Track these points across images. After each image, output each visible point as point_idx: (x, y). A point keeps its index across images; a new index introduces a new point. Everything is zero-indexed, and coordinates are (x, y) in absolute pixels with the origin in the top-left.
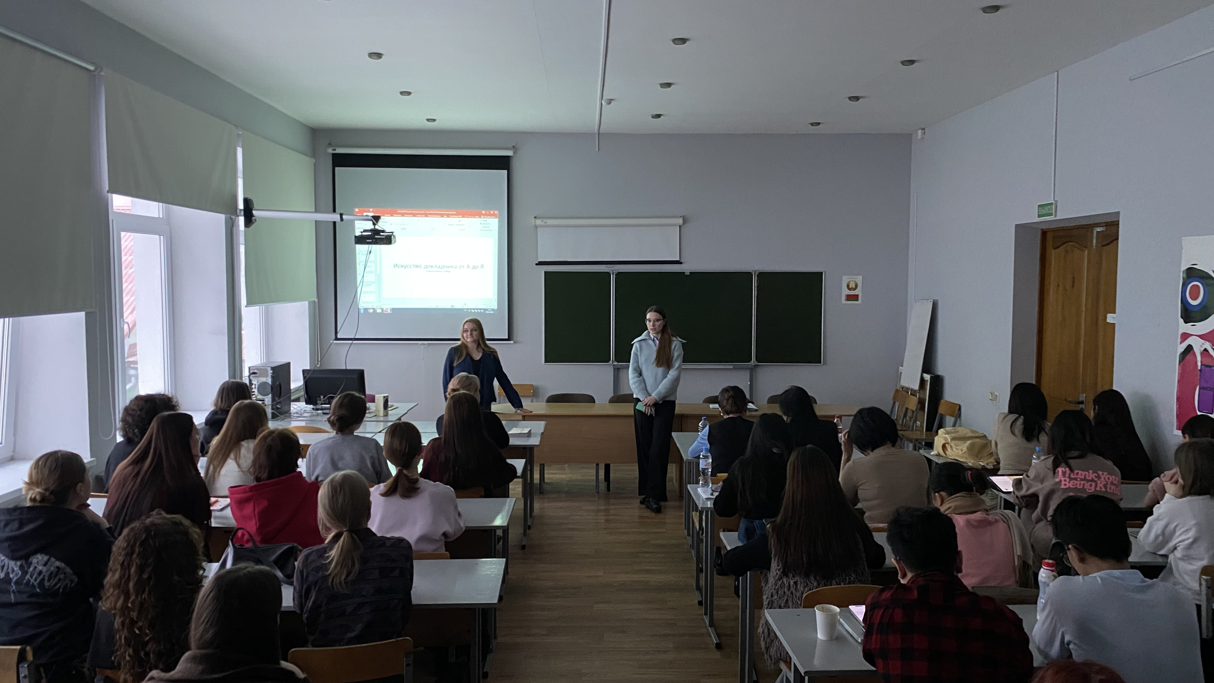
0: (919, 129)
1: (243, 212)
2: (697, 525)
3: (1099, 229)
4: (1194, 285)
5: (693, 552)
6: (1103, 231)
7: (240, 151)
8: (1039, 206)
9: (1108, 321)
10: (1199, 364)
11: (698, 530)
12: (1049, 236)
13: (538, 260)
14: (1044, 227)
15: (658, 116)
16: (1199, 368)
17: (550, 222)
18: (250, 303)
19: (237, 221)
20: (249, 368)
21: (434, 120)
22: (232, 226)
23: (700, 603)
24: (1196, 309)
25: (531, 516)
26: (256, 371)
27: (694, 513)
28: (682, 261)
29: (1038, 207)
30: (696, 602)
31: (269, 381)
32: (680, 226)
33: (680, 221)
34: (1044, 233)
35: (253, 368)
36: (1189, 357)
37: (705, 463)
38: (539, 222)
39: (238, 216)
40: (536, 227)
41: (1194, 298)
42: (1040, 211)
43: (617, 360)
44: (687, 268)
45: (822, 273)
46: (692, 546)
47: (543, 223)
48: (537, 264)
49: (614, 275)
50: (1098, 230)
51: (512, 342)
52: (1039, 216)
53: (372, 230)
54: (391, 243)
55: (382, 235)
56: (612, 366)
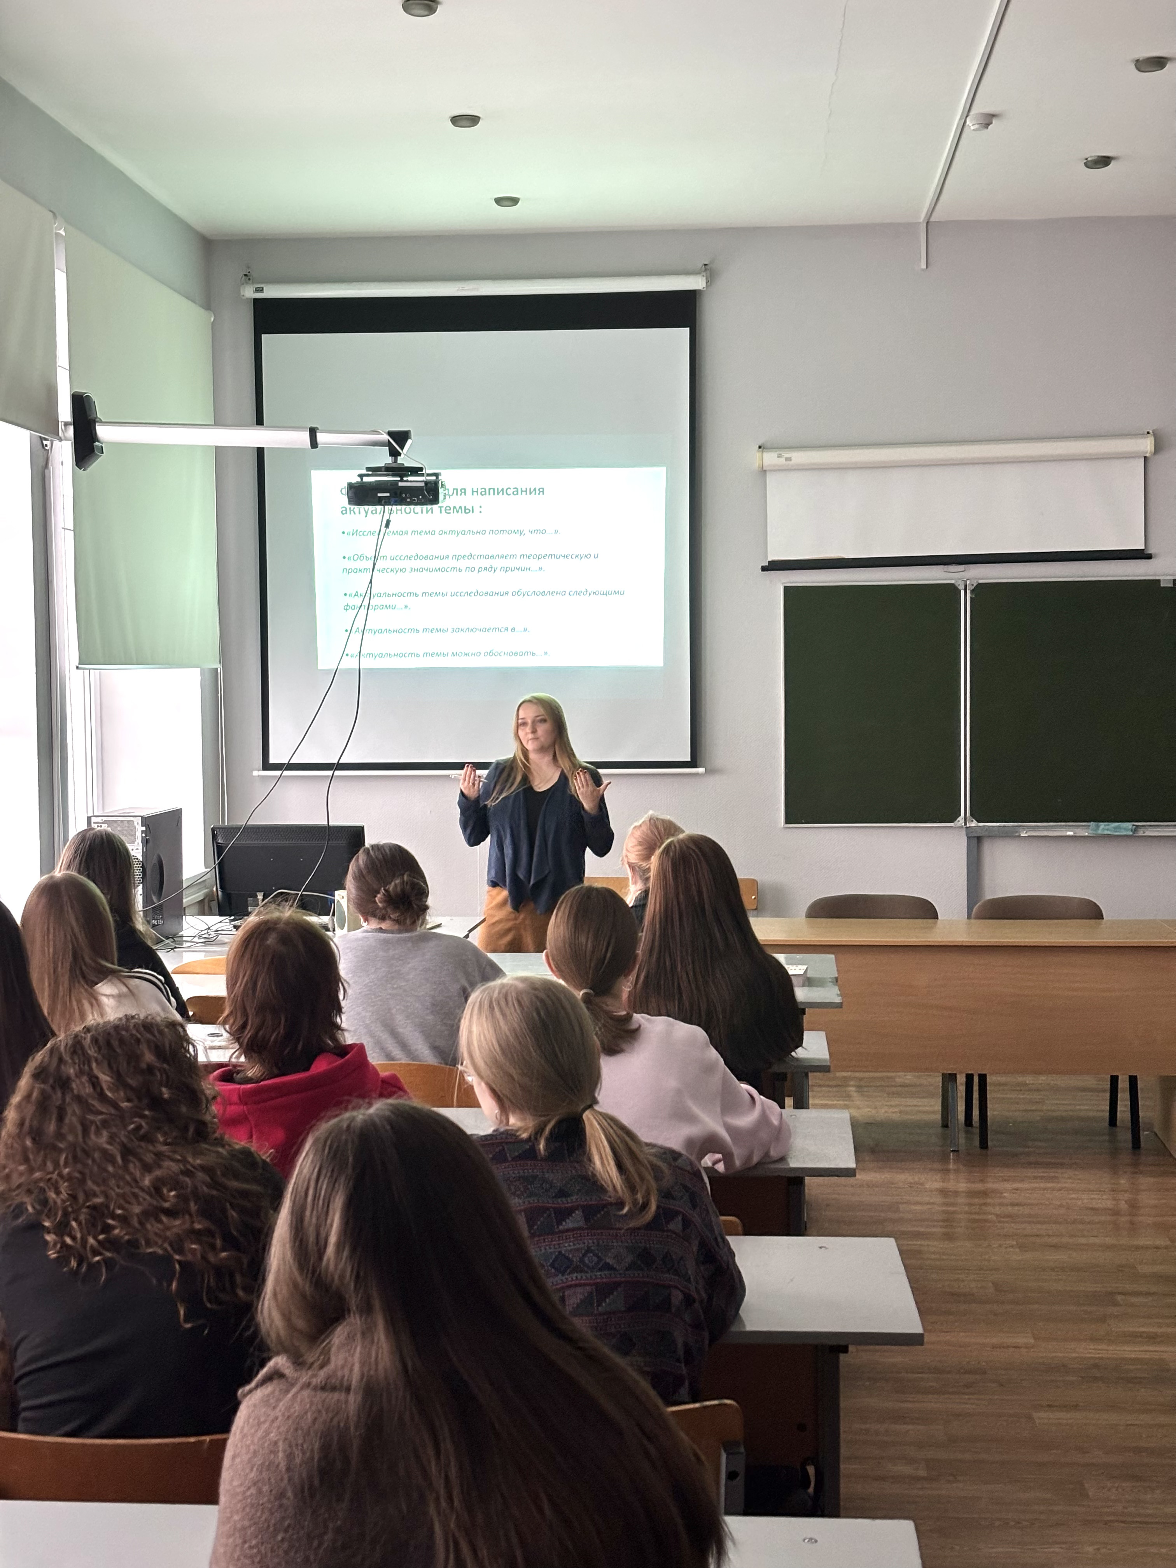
1: (70, 430)
13: (766, 557)
15: (1104, 161)
17: (799, 457)
18: (86, 661)
19: (57, 451)
21: (514, 201)
22: (47, 465)
28: (1151, 551)
32: (1145, 458)
33: (1147, 445)
38: (770, 458)
39: (61, 440)
40: (763, 472)
43: (978, 813)
44: (1164, 569)
47: (782, 461)
48: (764, 569)
49: (968, 592)
51: (701, 770)
53: (388, 469)
54: (435, 500)
55: (413, 480)
56: (964, 832)
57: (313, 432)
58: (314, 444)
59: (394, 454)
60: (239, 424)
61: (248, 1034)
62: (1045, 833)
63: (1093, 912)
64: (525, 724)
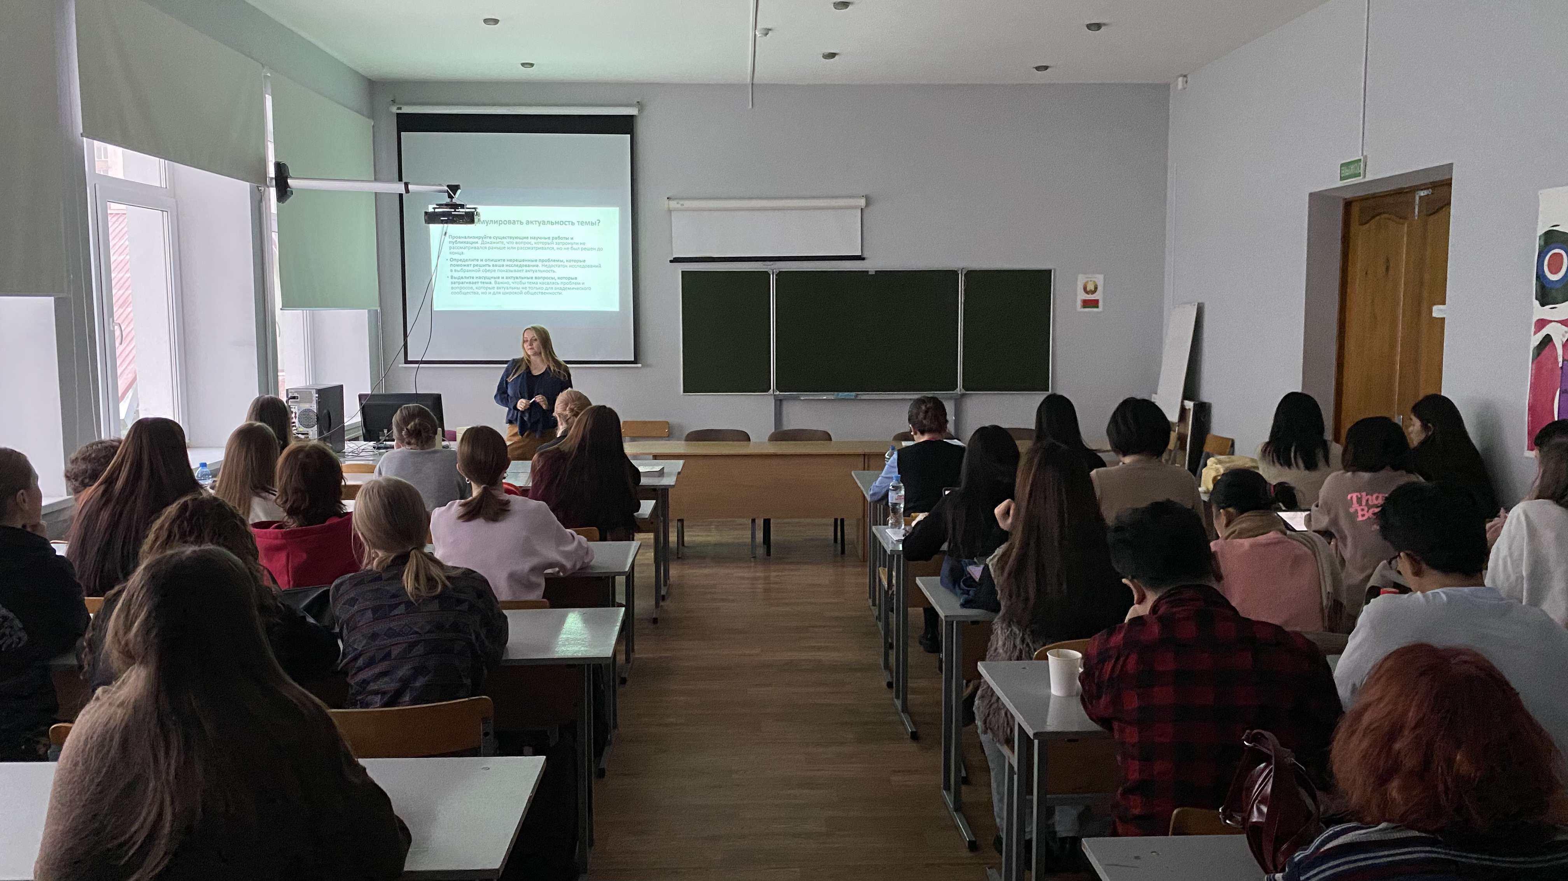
0: (1181, 76)
1: (274, 182)
2: (885, 583)
3: (1422, 193)
4: (1555, 254)
5: (880, 625)
6: (1428, 195)
7: (269, 99)
8: (1342, 165)
9: (1434, 315)
10: (1560, 359)
11: (886, 588)
12: (1355, 210)
13: (673, 255)
14: (1348, 195)
15: (832, 55)
16: (1560, 365)
17: (688, 204)
18: (285, 306)
19: (267, 193)
20: (287, 390)
21: (532, 65)
22: (261, 201)
23: (890, 685)
24: (1558, 286)
25: (665, 584)
26: (296, 395)
27: (881, 569)
28: (864, 256)
29: (1341, 167)
30: (885, 684)
31: (314, 407)
32: (861, 209)
33: (862, 202)
34: (1348, 204)
35: (293, 391)
36: (1547, 351)
37: (897, 497)
38: (673, 204)
39: (268, 187)
40: (670, 211)
41: (1554, 271)
42: (1343, 172)
43: (779, 388)
44: (870, 265)
45: (1050, 271)
46: (878, 618)
47: (679, 206)
48: (671, 261)
49: (774, 276)
50: (1422, 195)
51: (640, 365)
52: (1342, 179)
53: (447, 205)
54: (472, 221)
55: (461, 211)
56: (773, 397)
57: (406, 184)
58: (407, 191)
59: (450, 197)
60: (390, 181)
61: (288, 505)
62: (811, 398)
63: (827, 437)
64: (527, 341)
